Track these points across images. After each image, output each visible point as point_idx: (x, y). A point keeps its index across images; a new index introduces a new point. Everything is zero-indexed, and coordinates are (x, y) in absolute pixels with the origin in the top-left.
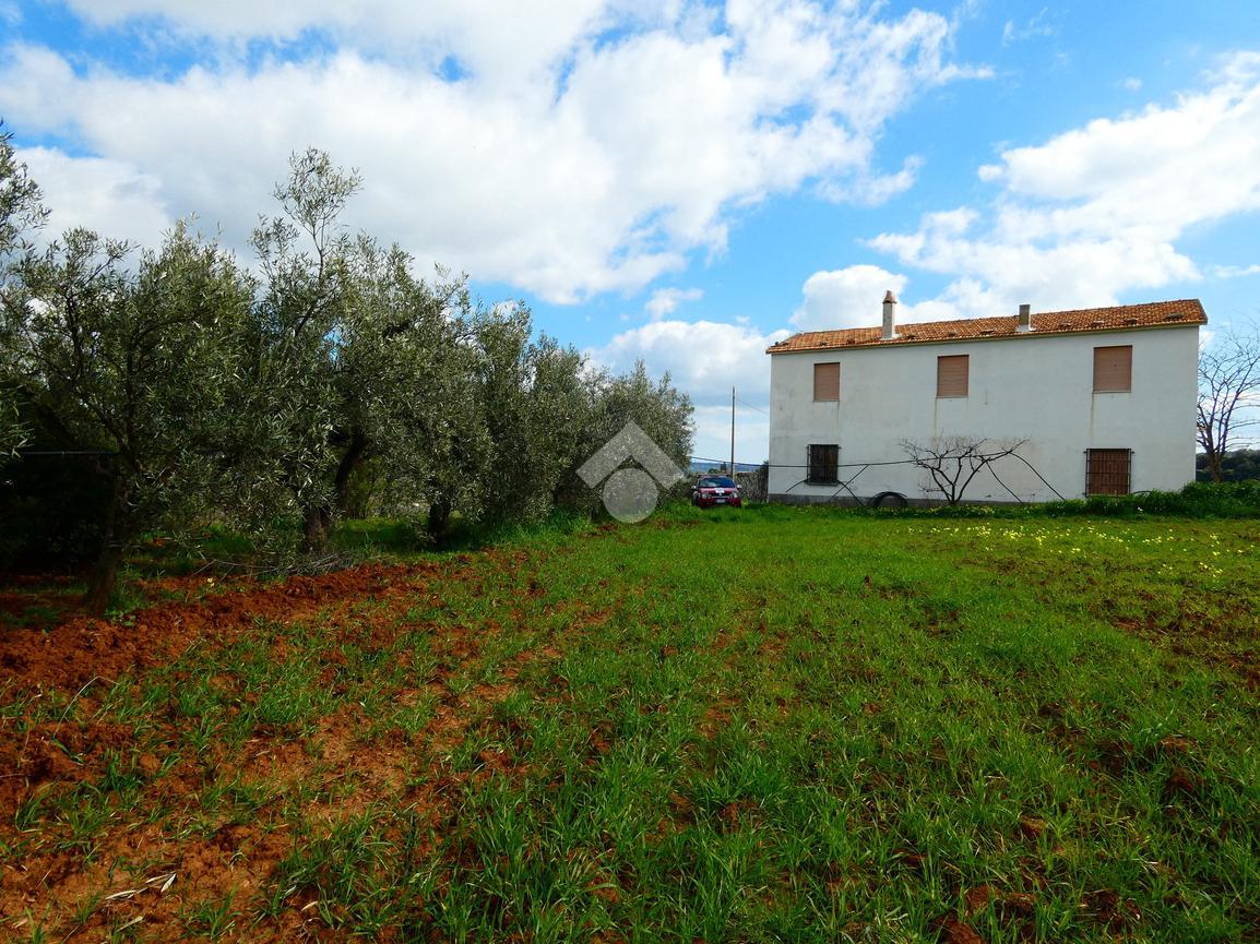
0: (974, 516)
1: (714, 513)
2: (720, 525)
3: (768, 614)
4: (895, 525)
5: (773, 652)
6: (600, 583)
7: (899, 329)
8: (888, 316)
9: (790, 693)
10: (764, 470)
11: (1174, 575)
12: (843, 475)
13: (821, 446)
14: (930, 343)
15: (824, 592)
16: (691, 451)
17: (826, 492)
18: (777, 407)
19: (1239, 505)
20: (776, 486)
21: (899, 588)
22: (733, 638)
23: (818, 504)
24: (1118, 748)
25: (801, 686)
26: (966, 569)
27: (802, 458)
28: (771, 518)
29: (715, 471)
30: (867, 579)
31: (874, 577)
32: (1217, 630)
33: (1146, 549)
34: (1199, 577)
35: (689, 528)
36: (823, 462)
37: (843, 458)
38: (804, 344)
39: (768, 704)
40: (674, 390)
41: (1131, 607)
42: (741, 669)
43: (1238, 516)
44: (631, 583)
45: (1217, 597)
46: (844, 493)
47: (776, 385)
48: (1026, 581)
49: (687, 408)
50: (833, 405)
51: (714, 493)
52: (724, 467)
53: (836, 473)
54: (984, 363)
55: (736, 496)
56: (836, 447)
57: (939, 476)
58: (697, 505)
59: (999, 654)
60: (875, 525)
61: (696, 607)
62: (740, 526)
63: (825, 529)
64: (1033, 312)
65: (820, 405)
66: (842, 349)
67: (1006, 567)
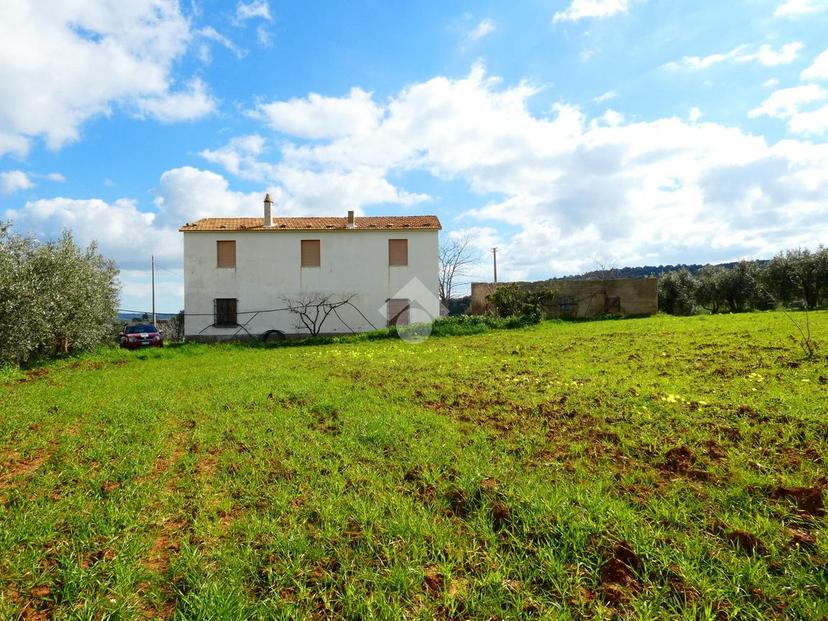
0: (327, 343)
1: (140, 353)
2: (146, 363)
3: (199, 435)
4: (279, 352)
5: (208, 468)
6: (31, 428)
7: (276, 220)
8: (267, 212)
9: (228, 505)
10: (181, 317)
11: (444, 371)
12: (241, 319)
13: (224, 299)
14: (295, 231)
15: (240, 410)
16: (118, 305)
17: (230, 332)
18: (189, 271)
19: (460, 329)
20: (191, 328)
21: (293, 400)
22: (171, 461)
23: (224, 340)
24: (458, 495)
25: (237, 496)
26: (333, 380)
27: (211, 308)
28: (190, 354)
29: (139, 320)
30: (271, 395)
31: (275, 393)
32: (475, 402)
33: (425, 357)
34: (457, 371)
35: (119, 367)
36: (226, 311)
37: (240, 307)
38: (208, 227)
39: (212, 519)
40: (101, 256)
41: (431, 394)
42: (183, 489)
43: (460, 335)
44: (65, 424)
45: (468, 383)
46: (242, 332)
47: (188, 254)
48: (371, 385)
49: (112, 269)
50: (231, 270)
51: (140, 338)
52: (145, 316)
53: (235, 318)
54: (329, 246)
55: (158, 338)
56: (235, 301)
57: (305, 318)
58: (126, 347)
59: (371, 440)
60: (267, 353)
61: (133, 438)
62: (164, 361)
63: (231, 359)
64: (355, 216)
65: (222, 271)
66: (237, 231)
67: (356, 376)
